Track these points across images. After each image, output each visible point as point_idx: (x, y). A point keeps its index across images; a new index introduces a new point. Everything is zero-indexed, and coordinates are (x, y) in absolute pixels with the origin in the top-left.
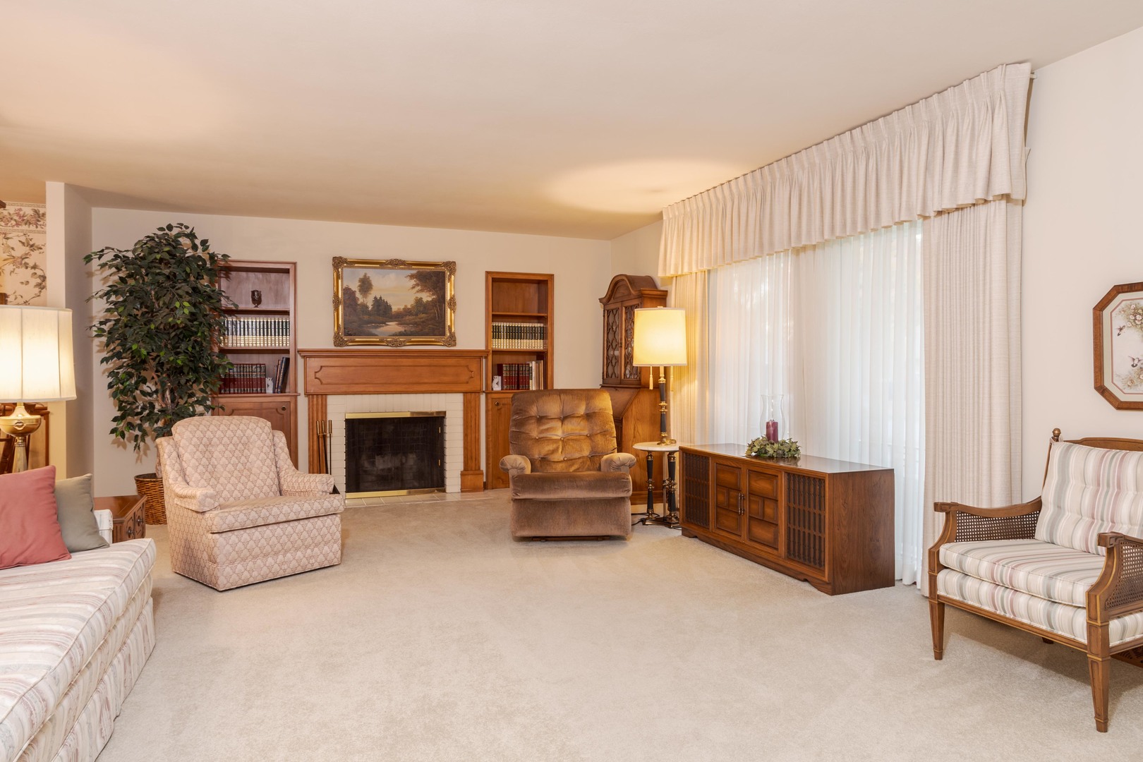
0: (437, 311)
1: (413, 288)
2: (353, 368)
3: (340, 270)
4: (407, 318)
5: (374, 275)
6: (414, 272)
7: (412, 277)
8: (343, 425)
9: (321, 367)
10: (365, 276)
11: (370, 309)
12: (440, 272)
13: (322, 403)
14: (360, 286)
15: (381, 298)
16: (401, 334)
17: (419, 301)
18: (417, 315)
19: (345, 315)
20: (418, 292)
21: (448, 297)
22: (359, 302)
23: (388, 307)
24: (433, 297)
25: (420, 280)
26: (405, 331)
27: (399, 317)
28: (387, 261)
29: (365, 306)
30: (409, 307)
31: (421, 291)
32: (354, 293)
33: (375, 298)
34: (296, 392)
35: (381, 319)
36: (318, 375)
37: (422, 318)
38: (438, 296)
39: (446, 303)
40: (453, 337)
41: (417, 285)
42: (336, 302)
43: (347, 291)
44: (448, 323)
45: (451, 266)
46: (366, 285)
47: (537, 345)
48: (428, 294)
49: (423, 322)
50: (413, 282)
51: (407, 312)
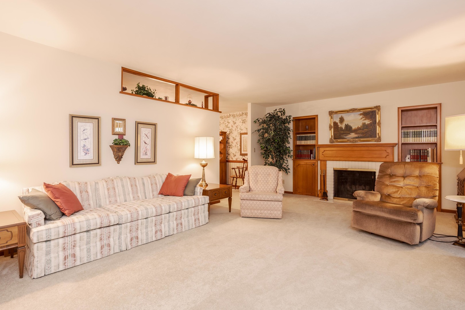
0: (373, 128)
1: (361, 119)
2: (336, 151)
3: (332, 115)
4: (359, 131)
5: (345, 116)
6: (362, 112)
7: (361, 114)
8: (332, 172)
9: (324, 151)
10: (342, 116)
11: (343, 129)
12: (373, 111)
13: (325, 164)
14: (339, 121)
15: (348, 124)
16: (356, 138)
17: (364, 124)
18: (363, 130)
19: (334, 132)
20: (363, 120)
21: (377, 121)
22: (339, 127)
23: (351, 128)
24: (370, 122)
25: (364, 115)
26: (358, 136)
27: (355, 131)
28: (349, 110)
29: (342, 128)
30: (360, 126)
31: (365, 120)
32: (337, 123)
33: (346, 124)
34: (318, 159)
35: (348, 132)
36: (323, 154)
37: (366, 131)
38: (373, 121)
39: (377, 124)
40: (380, 138)
41: (363, 117)
42: (330, 127)
43: (335, 124)
44: (378, 132)
45: (378, 108)
46: (342, 120)
47: (432, 140)
48: (368, 121)
49: (366, 132)
50: (361, 116)
51: (359, 129)
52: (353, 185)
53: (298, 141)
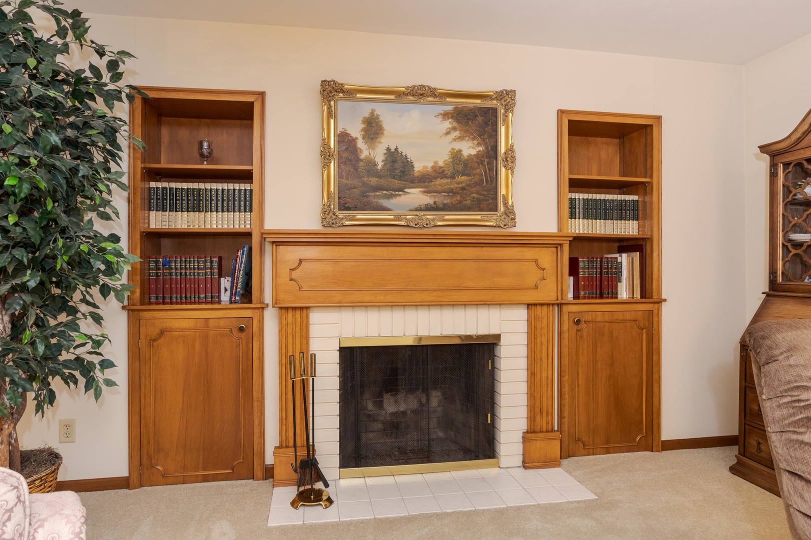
0: (485, 172)
1: (448, 133)
3: (332, 103)
4: (438, 181)
6: (450, 108)
7: (446, 115)
8: (336, 357)
9: (301, 261)
10: (372, 113)
11: (379, 167)
12: (489, 109)
13: (302, 322)
14: (363, 130)
15: (396, 149)
16: (428, 208)
17: (456, 156)
18: (453, 177)
19: (340, 176)
20: (455, 140)
21: (502, 149)
22: (363, 156)
23: (407, 165)
24: (481, 149)
25: (458, 121)
26: (435, 203)
27: (424, 180)
28: (407, 88)
29: (371, 163)
30: (441, 164)
31: (461, 138)
32: (353, 141)
33: (388, 149)
34: (262, 302)
35: (397, 183)
36: (295, 275)
37: (461, 183)
38: (487, 148)
39: (500, 159)
40: (510, 213)
41: (454, 129)
42: (326, 155)
43: (344, 139)
44: (502, 191)
45: (507, 97)
46: (373, 128)
47: (629, 228)
48: (470, 144)
49: (463, 189)
50: (447, 124)
51: (439, 173)
52: (387, 392)
53: (153, 214)
